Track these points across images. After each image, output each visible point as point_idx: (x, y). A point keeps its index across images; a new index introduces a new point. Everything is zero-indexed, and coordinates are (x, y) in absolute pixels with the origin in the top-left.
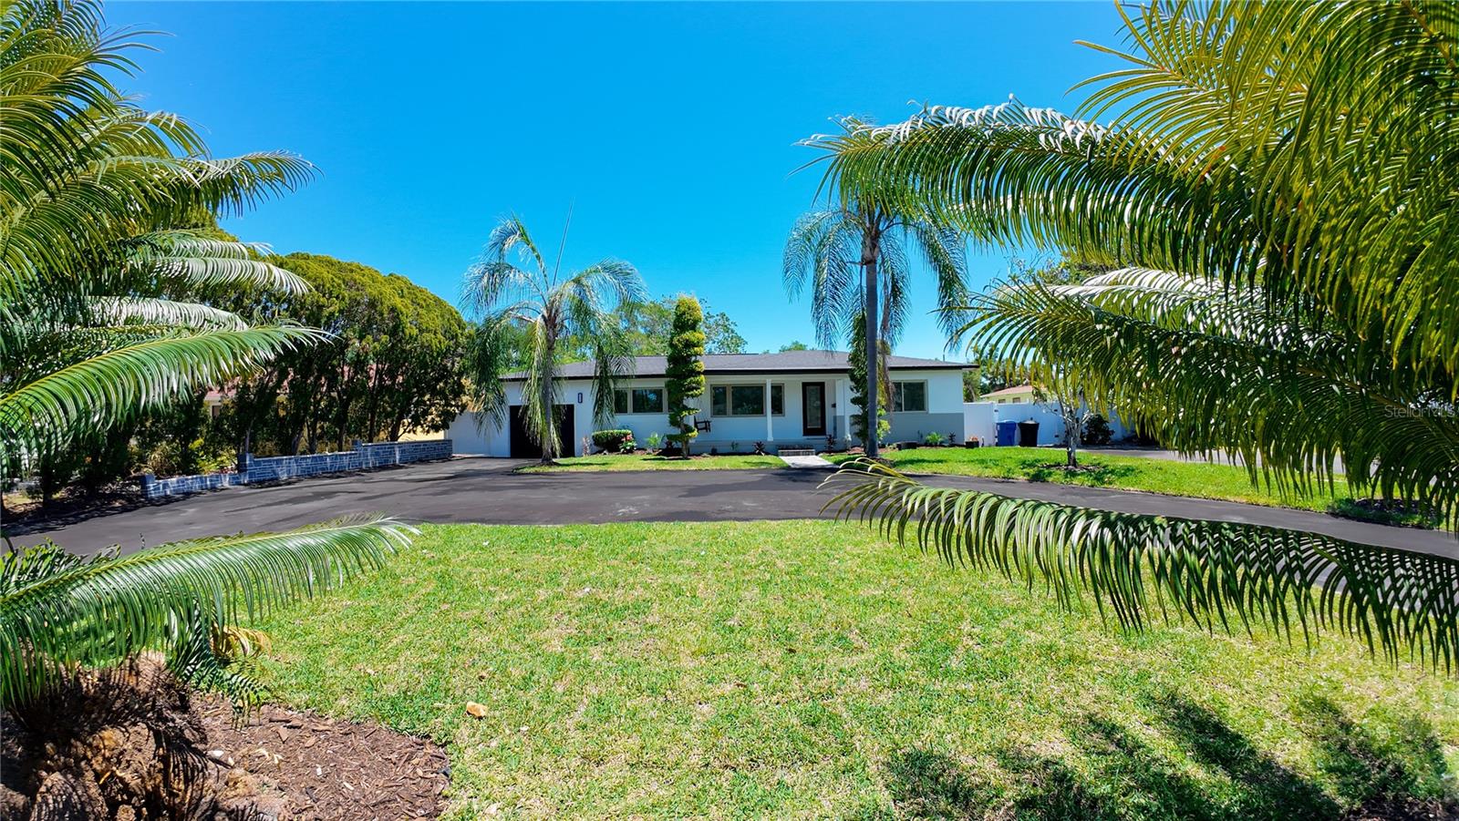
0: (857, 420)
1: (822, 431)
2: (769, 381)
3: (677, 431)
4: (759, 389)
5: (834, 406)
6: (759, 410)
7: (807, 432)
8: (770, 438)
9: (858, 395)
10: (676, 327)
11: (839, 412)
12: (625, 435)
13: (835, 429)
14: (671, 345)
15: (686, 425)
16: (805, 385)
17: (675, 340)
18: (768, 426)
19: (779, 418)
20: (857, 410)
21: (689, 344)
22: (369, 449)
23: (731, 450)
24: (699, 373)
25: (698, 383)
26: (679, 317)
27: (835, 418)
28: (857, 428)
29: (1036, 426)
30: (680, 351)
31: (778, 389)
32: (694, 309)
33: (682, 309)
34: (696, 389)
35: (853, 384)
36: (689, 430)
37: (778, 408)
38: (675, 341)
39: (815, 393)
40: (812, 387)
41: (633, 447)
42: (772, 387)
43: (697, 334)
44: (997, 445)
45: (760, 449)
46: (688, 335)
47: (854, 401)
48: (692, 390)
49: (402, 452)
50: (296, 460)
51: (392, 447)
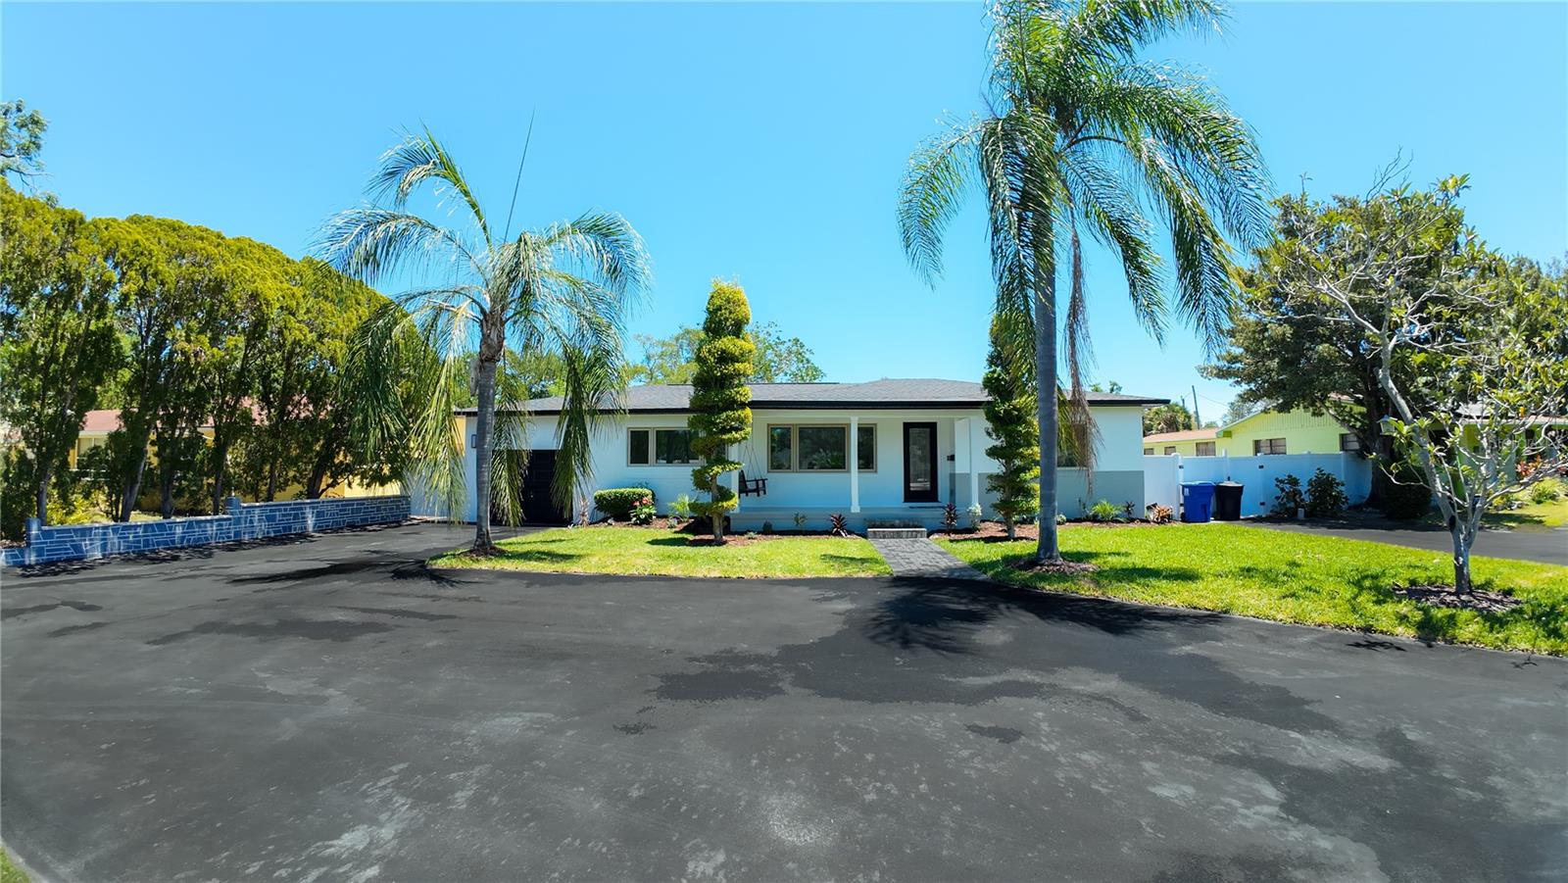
0: (997, 482)
1: (930, 495)
2: (854, 420)
3: (706, 498)
4: (841, 432)
5: (952, 458)
6: (839, 464)
7: (910, 496)
8: (855, 509)
9: (998, 443)
10: (707, 330)
11: (961, 467)
12: (641, 496)
13: (952, 493)
14: (700, 359)
15: (720, 488)
16: (907, 426)
17: (705, 349)
18: (852, 489)
19: (868, 475)
20: (996, 467)
21: (725, 358)
22: (257, 511)
23: (791, 525)
24: (743, 405)
25: (742, 421)
26: (713, 312)
27: (953, 476)
28: (997, 497)
29: (1240, 490)
30: (711, 369)
31: (867, 434)
32: (739, 303)
33: (718, 302)
34: (737, 430)
35: (989, 425)
36: (725, 495)
37: (867, 461)
38: (704, 353)
39: (922, 441)
40: (917, 430)
41: (650, 515)
42: (860, 429)
43: (740, 342)
44: (1185, 519)
45: (838, 526)
46: (727, 343)
47: (993, 453)
48: (730, 431)
49: (319, 514)
50: (115, 530)
51: (299, 508)
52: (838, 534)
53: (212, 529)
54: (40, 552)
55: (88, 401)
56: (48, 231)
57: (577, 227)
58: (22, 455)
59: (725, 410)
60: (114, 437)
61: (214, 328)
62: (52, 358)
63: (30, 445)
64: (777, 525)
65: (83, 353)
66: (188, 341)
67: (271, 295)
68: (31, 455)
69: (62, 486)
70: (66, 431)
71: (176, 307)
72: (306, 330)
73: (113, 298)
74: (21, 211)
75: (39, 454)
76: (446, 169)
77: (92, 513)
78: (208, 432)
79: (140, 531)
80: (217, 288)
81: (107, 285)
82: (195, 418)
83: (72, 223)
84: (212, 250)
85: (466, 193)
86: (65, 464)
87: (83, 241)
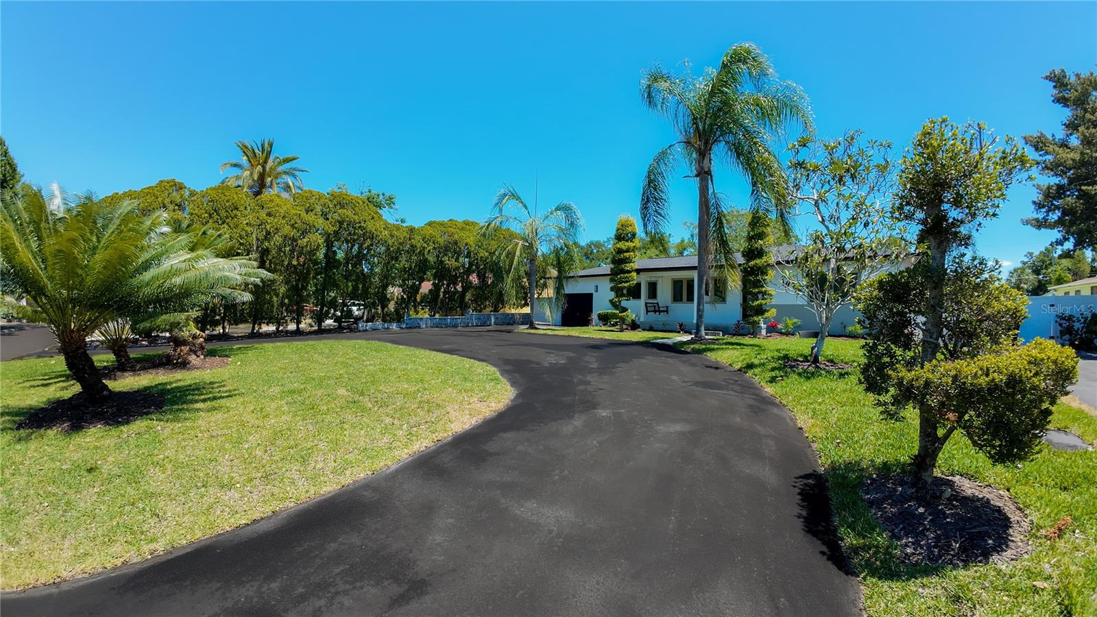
15: (623, 308)
22: (475, 316)
23: (662, 328)
36: (624, 311)
45: (681, 328)
48: (621, 283)
49: (497, 318)
50: (430, 319)
51: (489, 315)
52: (679, 332)
53: (459, 321)
54: (407, 324)
55: (422, 280)
56: (405, 234)
57: (557, 209)
58: (402, 297)
59: (619, 274)
60: (430, 291)
61: (458, 254)
62: (410, 268)
63: (405, 293)
64: (655, 328)
65: (420, 266)
66: (449, 260)
67: (471, 243)
68: (405, 297)
69: (415, 307)
70: (416, 289)
71: (446, 249)
72: (485, 252)
73: (426, 251)
74: (395, 229)
75: (408, 296)
76: (515, 196)
77: (424, 314)
78: (459, 288)
79: (438, 320)
80: (456, 243)
81: (424, 248)
82: (455, 284)
83: (412, 229)
84: (453, 230)
85: (522, 202)
86: (416, 299)
87: (416, 236)
